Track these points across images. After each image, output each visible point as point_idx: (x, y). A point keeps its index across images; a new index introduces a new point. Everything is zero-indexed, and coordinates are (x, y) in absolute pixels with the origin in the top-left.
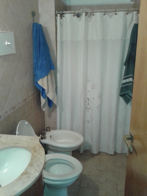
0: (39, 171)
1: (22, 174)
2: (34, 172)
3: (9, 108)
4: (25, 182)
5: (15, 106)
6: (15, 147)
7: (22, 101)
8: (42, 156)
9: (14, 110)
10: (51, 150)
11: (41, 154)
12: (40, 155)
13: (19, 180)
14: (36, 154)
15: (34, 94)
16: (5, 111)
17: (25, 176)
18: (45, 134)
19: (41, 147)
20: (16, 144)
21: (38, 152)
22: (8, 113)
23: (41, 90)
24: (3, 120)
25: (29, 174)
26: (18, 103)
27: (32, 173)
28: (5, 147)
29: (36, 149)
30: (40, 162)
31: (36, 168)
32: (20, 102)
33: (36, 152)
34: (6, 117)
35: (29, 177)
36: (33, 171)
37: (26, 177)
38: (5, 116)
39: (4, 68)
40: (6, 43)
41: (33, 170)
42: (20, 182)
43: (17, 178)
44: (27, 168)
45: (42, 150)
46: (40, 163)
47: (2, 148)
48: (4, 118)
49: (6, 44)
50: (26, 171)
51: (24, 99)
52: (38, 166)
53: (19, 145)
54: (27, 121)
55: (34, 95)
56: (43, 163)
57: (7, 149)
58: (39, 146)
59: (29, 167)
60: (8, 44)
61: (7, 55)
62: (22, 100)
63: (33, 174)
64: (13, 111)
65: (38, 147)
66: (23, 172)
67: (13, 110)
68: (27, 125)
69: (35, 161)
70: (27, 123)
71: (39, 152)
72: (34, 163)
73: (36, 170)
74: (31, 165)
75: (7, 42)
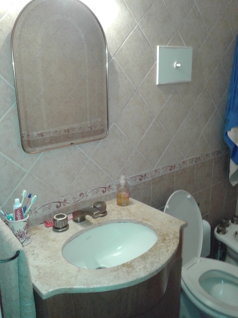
0: (147, 272)
1: (124, 265)
2: (140, 269)
3: (164, 166)
4: (119, 277)
5: (175, 166)
6: (143, 224)
7: (190, 160)
8: (168, 251)
9: (172, 171)
10: (231, 257)
11: (169, 248)
12: (166, 249)
13: (114, 271)
14: (162, 244)
15: (219, 152)
16: (154, 169)
17: (125, 269)
18: (228, 226)
19: (176, 238)
20: (146, 220)
21: (166, 243)
22: (159, 172)
23: (231, 148)
24: (150, 181)
25: (131, 269)
26: (182, 161)
27: (137, 270)
28: (129, 218)
29: (168, 238)
30: (159, 259)
31: (148, 265)
32: (186, 161)
33: (163, 242)
34: (154, 179)
35: (129, 273)
36: (140, 267)
37: (125, 271)
38: (154, 177)
39: (164, 103)
40: (175, 64)
41: (142, 266)
42: (115, 273)
43: (114, 268)
44: (135, 259)
45: (174, 243)
46: (157, 260)
47: (125, 220)
48: (150, 179)
49: (175, 66)
50: (131, 263)
51: (195, 157)
52: (152, 264)
53: (148, 223)
54: (191, 194)
55: (217, 155)
56: (161, 263)
57: (131, 222)
58: (174, 235)
59: (139, 259)
60: (177, 67)
61: (175, 84)
62: (190, 158)
63: (136, 272)
64: (169, 172)
65: (171, 236)
66: (127, 262)
67: (170, 170)
68: (188, 199)
69: (153, 254)
70: (189, 196)
71: (168, 244)
72: (150, 257)
73: (145, 268)
74: (144, 257)
75: (177, 63)
